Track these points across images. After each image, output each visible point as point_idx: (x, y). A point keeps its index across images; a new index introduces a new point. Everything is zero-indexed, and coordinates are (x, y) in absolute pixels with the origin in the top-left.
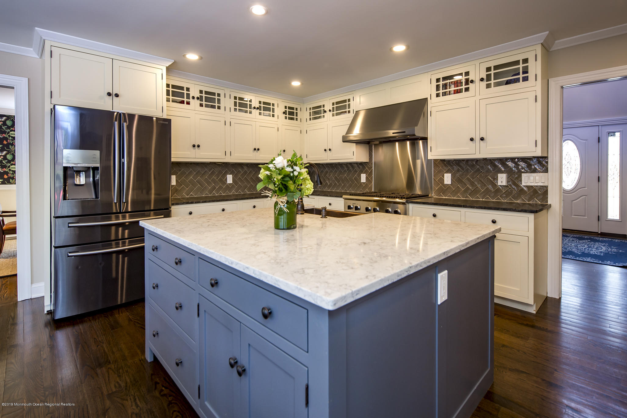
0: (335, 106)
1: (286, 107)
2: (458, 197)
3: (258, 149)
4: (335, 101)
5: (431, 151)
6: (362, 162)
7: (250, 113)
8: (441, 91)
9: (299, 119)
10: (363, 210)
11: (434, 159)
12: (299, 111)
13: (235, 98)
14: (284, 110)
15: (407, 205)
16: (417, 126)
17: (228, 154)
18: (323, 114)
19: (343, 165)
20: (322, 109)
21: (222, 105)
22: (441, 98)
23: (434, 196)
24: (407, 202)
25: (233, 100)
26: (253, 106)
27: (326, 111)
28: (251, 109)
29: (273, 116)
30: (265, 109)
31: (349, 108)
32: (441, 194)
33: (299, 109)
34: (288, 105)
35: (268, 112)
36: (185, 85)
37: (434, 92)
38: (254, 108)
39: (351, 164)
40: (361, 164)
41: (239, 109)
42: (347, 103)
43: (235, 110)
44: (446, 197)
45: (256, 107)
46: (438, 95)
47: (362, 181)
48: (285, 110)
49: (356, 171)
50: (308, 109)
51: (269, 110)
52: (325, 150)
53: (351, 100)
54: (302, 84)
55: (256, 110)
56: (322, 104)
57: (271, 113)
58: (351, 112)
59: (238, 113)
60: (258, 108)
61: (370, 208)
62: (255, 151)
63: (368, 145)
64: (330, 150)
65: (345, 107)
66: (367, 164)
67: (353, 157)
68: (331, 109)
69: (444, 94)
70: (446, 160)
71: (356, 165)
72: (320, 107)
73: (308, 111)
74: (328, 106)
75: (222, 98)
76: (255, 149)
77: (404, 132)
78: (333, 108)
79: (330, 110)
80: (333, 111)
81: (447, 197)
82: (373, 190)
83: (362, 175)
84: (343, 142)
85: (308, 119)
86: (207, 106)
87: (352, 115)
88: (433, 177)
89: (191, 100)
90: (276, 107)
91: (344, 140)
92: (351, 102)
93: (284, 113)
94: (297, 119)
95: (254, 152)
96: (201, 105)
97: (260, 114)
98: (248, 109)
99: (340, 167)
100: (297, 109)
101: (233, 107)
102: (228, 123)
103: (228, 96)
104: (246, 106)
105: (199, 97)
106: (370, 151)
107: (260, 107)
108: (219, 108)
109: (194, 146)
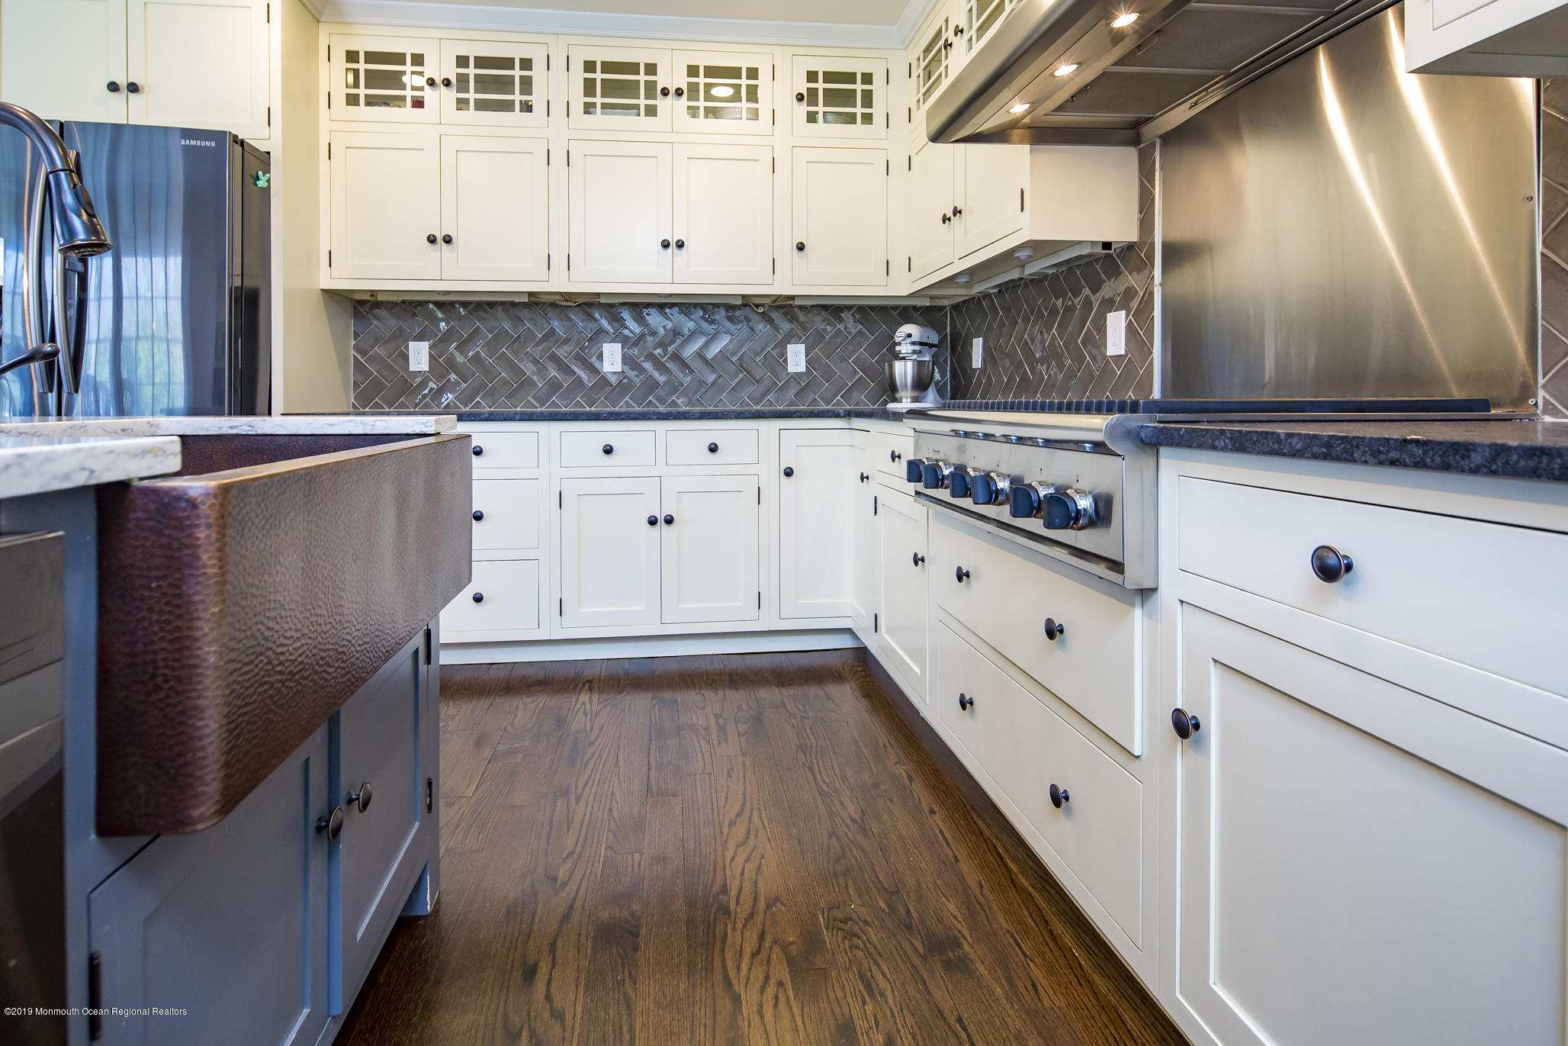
1: (812, 76)
3: (680, 245)
7: (653, 112)
9: (879, 118)
12: (877, 85)
13: (589, 66)
14: (803, 87)
17: (559, 262)
18: (947, 63)
20: (943, 40)
21: (538, 97)
25: (578, 77)
26: (659, 89)
27: (950, 40)
28: (655, 98)
29: (753, 115)
30: (718, 93)
33: (879, 79)
34: (823, 67)
35: (731, 103)
36: (409, 48)
38: (666, 92)
40: (1110, 261)
41: (604, 104)
43: (589, 108)
45: (674, 89)
47: (1111, 350)
48: (808, 89)
49: (1090, 305)
50: (915, 67)
52: (945, 219)
55: (674, 100)
56: (940, 21)
57: (745, 106)
59: (599, 118)
60: (681, 91)
62: (667, 250)
63: (1133, 151)
64: (957, 212)
66: (1130, 258)
67: (1019, 220)
68: (964, 23)
72: (939, 35)
73: (915, 74)
75: (537, 73)
76: (666, 244)
78: (970, 12)
79: (957, 29)
83: (1110, 317)
85: (914, 109)
86: (481, 105)
89: (428, 94)
90: (763, 81)
93: (800, 98)
94: (867, 119)
95: (661, 255)
97: (693, 112)
98: (642, 102)
100: (867, 79)
101: (579, 100)
102: (558, 158)
103: (558, 63)
104: (631, 89)
105: (454, 80)
106: (1143, 179)
107: (693, 89)
108: (527, 108)
109: (432, 240)
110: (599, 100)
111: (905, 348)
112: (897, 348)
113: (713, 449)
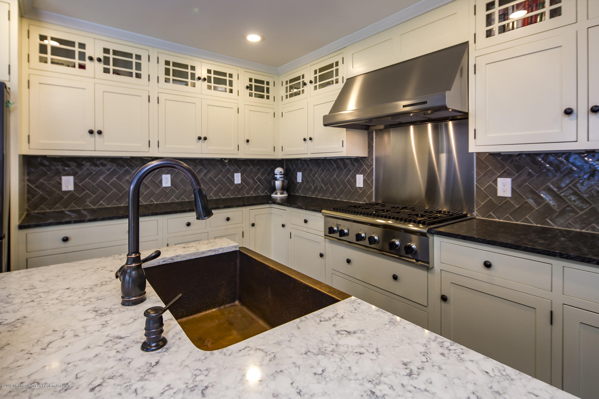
0: (318, 74)
1: (251, 80)
2: (527, 221)
3: (205, 139)
4: (318, 67)
5: (475, 138)
6: (358, 157)
7: (194, 85)
8: (496, 25)
9: (271, 98)
10: (352, 238)
11: (477, 153)
12: (271, 86)
13: (167, 63)
14: (248, 83)
15: (430, 237)
16: (450, 90)
17: (154, 144)
18: (303, 89)
19: (331, 161)
20: (301, 81)
21: (144, 72)
22: (497, 37)
23: (477, 215)
24: (429, 231)
25: (162, 66)
26: (196, 77)
27: (306, 83)
28: (195, 80)
29: (231, 91)
30: (218, 81)
31: (337, 75)
32: (491, 213)
33: (271, 84)
34: (254, 77)
35: (223, 86)
36: (77, 40)
37: (483, 29)
38: (199, 78)
39: (342, 159)
40: (357, 160)
41: (173, 80)
42: (334, 69)
43: (167, 80)
44: (501, 220)
45: (202, 78)
46: (489, 34)
47: (358, 185)
48: (250, 84)
49: (350, 171)
50: (284, 83)
51: (224, 82)
52: (305, 140)
53: (340, 63)
54: (263, 39)
55: (202, 82)
56: (299, 74)
57: (228, 87)
58: (340, 81)
59: (171, 85)
60: (205, 79)
61: (363, 235)
62: (200, 141)
63: (366, 132)
64: (311, 139)
65: (330, 75)
66: (365, 160)
67: (341, 149)
68: (313, 80)
69: (503, 29)
70: (502, 154)
71: (348, 161)
72: (298, 78)
73: (285, 85)
74: (309, 76)
75: (144, 62)
76: (200, 138)
77: (425, 103)
78: (316, 78)
79: (311, 81)
80: (316, 82)
81: (503, 220)
82: (374, 200)
83: (358, 176)
84: (325, 125)
85: (284, 97)
86: (116, 72)
87: (340, 85)
88: (475, 183)
89: (87, 63)
90: (234, 79)
91: (326, 123)
92: (340, 67)
93: (247, 87)
94: (268, 97)
95: (198, 142)
96: (106, 71)
97: (209, 87)
98: (189, 80)
99: (327, 164)
100: (268, 83)
101: (163, 77)
102: (154, 100)
103: (153, 59)
104: (185, 75)
105: (102, 58)
106: (370, 141)
107: (209, 78)
108: (138, 76)
109: (91, 132)
110: (171, 77)
111: (278, 176)
112: (276, 176)
113: (228, 219)
